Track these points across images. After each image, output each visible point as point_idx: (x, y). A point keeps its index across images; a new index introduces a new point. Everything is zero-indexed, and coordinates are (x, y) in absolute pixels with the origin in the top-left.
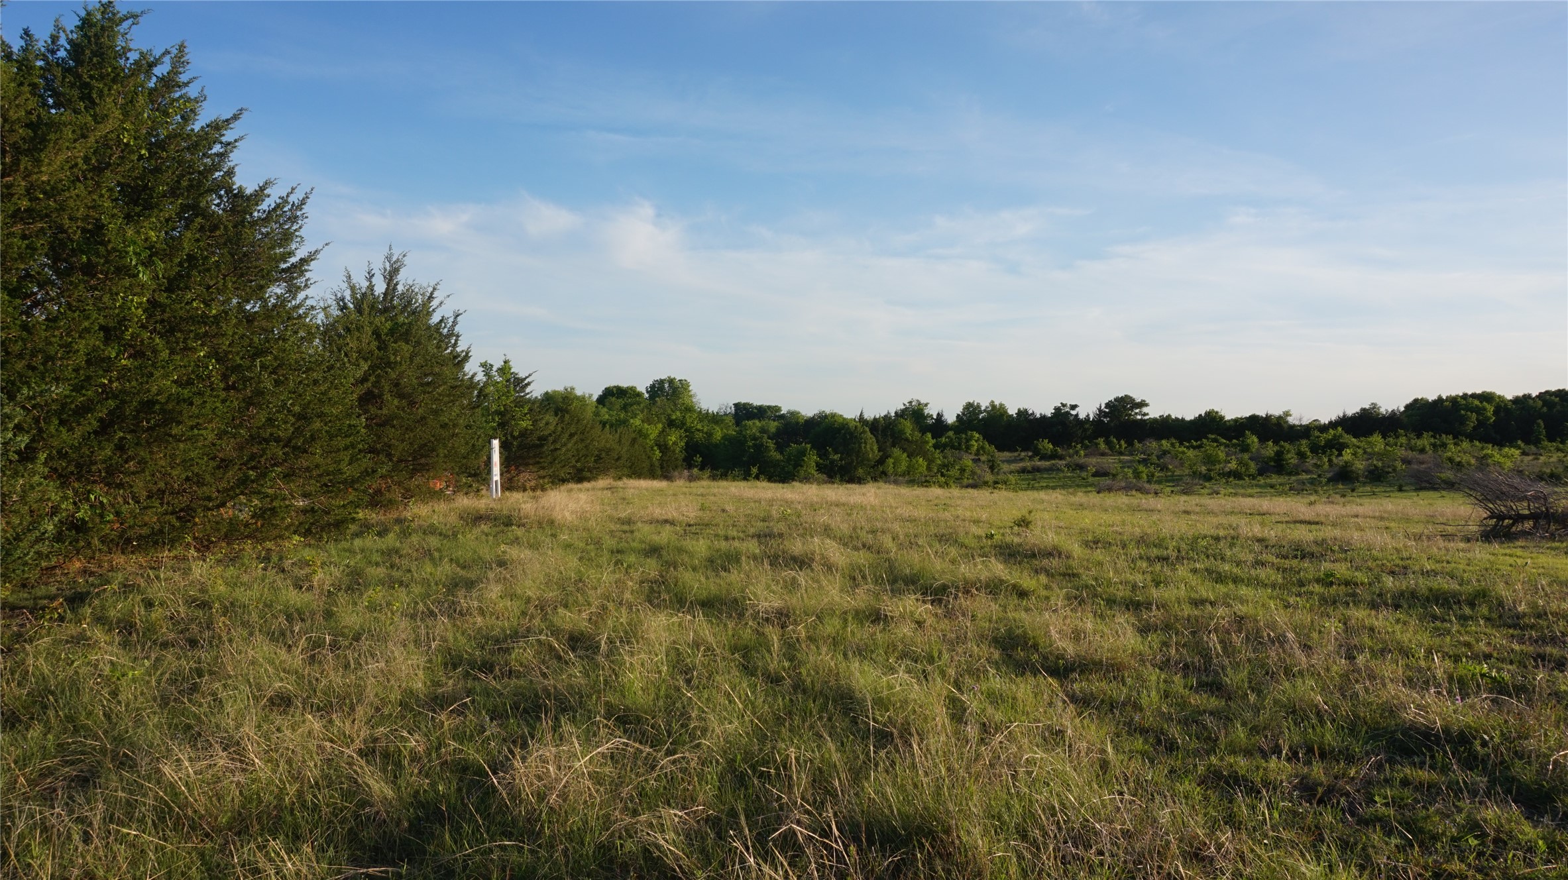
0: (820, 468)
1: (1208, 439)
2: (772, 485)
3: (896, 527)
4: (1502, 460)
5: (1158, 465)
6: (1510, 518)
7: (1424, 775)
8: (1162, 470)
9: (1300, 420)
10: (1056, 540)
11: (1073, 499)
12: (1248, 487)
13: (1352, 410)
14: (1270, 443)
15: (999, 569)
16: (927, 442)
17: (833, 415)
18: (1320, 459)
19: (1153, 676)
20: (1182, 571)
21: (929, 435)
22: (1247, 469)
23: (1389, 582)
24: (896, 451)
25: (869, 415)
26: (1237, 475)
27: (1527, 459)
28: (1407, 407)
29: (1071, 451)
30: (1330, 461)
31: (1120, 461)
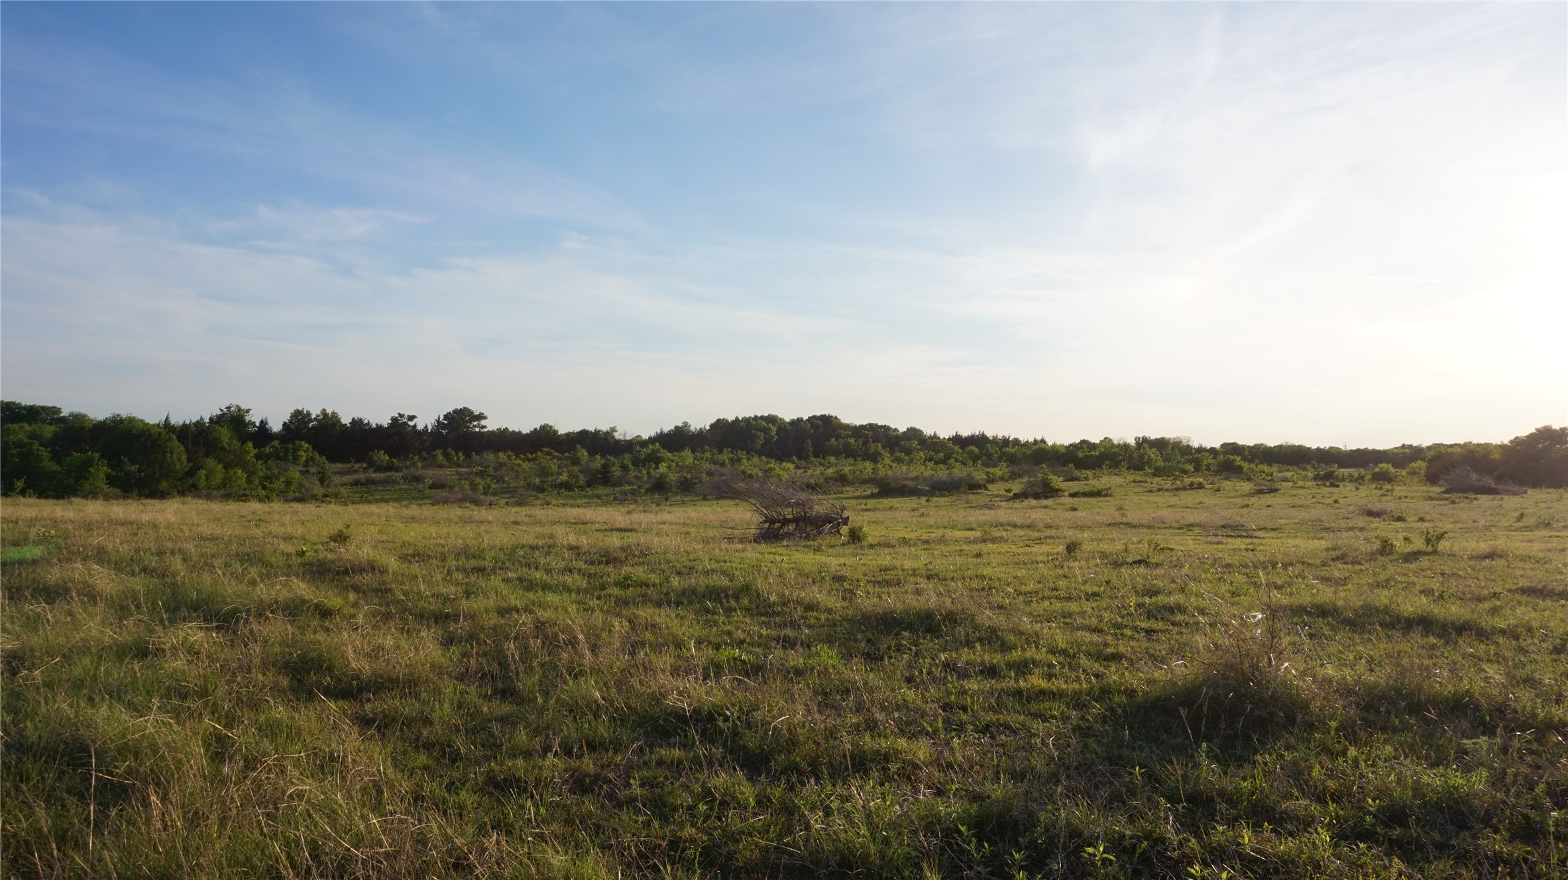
0: (111, 481)
1: (542, 451)
2: (43, 501)
3: (190, 547)
4: (781, 473)
5: (494, 477)
6: (779, 522)
7: (677, 753)
8: (498, 482)
9: (625, 435)
10: (371, 555)
11: (406, 512)
12: (578, 497)
13: (668, 427)
14: (598, 457)
15: (302, 589)
16: (248, 452)
17: (131, 420)
18: (640, 471)
19: (449, 688)
20: (496, 581)
21: (250, 444)
22: (577, 481)
23: (675, 582)
24: (210, 462)
25: (177, 420)
26: (567, 486)
27: (800, 471)
28: (712, 426)
29: (408, 463)
30: (649, 473)
31: (458, 473)
